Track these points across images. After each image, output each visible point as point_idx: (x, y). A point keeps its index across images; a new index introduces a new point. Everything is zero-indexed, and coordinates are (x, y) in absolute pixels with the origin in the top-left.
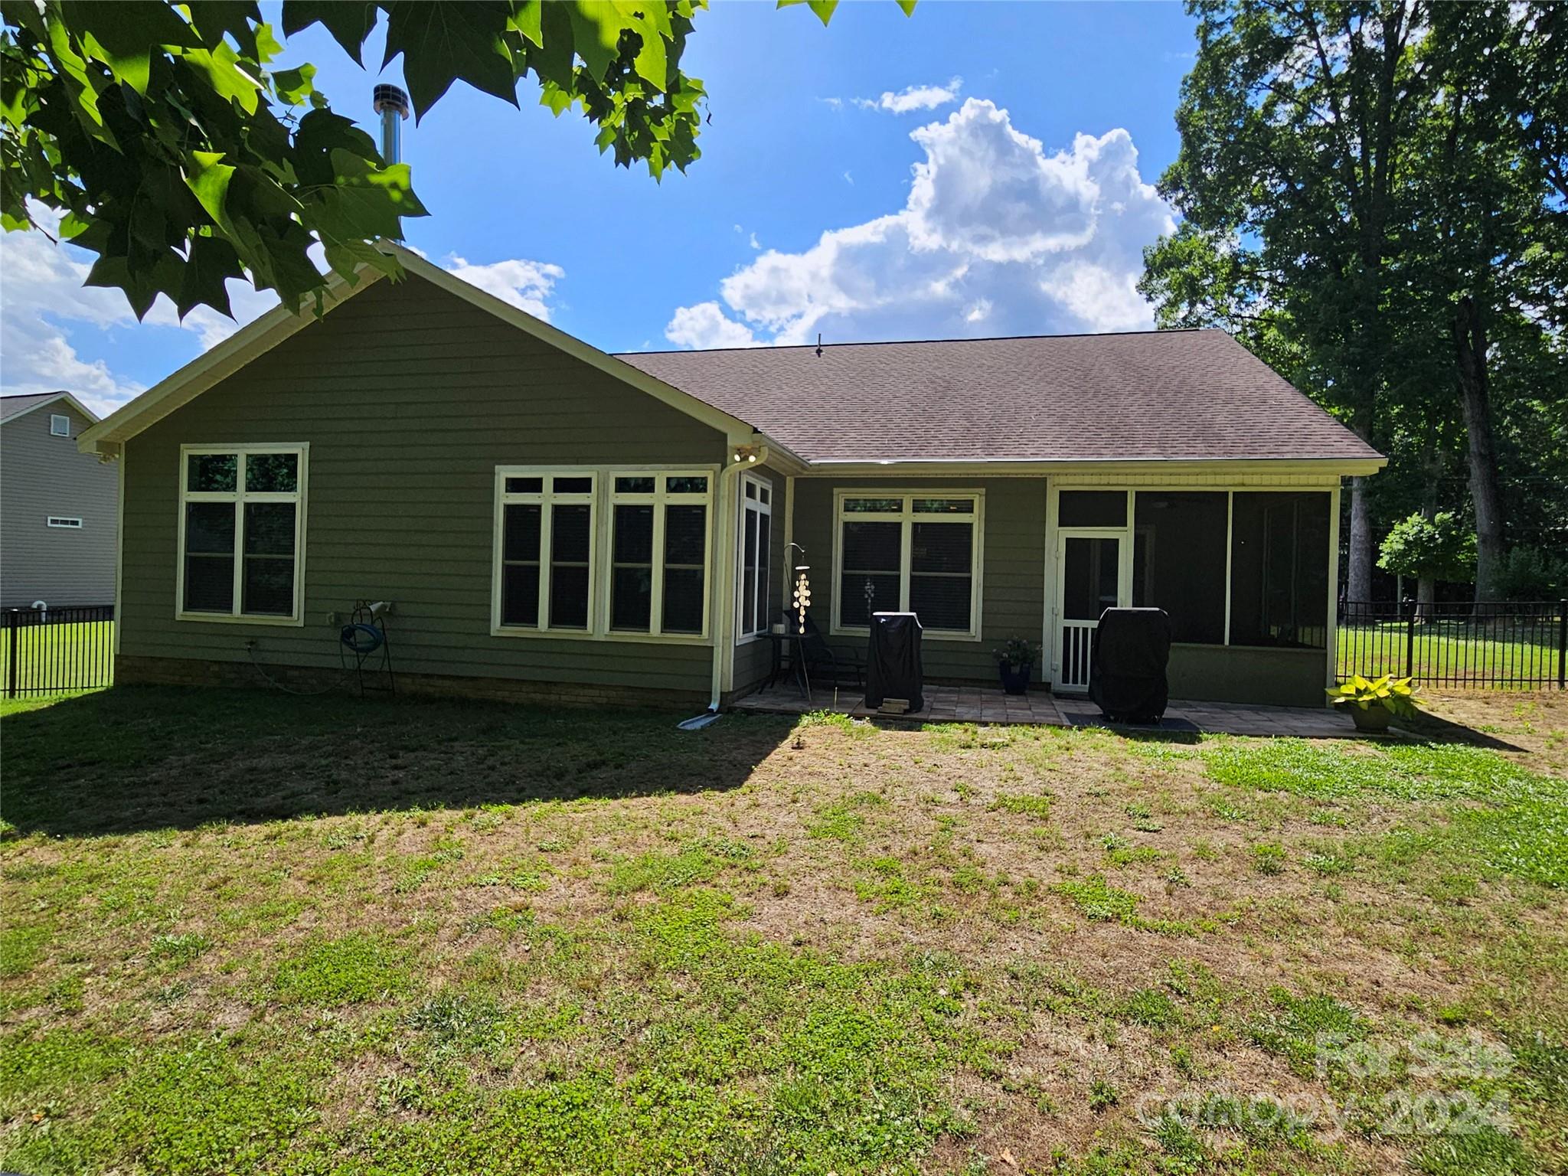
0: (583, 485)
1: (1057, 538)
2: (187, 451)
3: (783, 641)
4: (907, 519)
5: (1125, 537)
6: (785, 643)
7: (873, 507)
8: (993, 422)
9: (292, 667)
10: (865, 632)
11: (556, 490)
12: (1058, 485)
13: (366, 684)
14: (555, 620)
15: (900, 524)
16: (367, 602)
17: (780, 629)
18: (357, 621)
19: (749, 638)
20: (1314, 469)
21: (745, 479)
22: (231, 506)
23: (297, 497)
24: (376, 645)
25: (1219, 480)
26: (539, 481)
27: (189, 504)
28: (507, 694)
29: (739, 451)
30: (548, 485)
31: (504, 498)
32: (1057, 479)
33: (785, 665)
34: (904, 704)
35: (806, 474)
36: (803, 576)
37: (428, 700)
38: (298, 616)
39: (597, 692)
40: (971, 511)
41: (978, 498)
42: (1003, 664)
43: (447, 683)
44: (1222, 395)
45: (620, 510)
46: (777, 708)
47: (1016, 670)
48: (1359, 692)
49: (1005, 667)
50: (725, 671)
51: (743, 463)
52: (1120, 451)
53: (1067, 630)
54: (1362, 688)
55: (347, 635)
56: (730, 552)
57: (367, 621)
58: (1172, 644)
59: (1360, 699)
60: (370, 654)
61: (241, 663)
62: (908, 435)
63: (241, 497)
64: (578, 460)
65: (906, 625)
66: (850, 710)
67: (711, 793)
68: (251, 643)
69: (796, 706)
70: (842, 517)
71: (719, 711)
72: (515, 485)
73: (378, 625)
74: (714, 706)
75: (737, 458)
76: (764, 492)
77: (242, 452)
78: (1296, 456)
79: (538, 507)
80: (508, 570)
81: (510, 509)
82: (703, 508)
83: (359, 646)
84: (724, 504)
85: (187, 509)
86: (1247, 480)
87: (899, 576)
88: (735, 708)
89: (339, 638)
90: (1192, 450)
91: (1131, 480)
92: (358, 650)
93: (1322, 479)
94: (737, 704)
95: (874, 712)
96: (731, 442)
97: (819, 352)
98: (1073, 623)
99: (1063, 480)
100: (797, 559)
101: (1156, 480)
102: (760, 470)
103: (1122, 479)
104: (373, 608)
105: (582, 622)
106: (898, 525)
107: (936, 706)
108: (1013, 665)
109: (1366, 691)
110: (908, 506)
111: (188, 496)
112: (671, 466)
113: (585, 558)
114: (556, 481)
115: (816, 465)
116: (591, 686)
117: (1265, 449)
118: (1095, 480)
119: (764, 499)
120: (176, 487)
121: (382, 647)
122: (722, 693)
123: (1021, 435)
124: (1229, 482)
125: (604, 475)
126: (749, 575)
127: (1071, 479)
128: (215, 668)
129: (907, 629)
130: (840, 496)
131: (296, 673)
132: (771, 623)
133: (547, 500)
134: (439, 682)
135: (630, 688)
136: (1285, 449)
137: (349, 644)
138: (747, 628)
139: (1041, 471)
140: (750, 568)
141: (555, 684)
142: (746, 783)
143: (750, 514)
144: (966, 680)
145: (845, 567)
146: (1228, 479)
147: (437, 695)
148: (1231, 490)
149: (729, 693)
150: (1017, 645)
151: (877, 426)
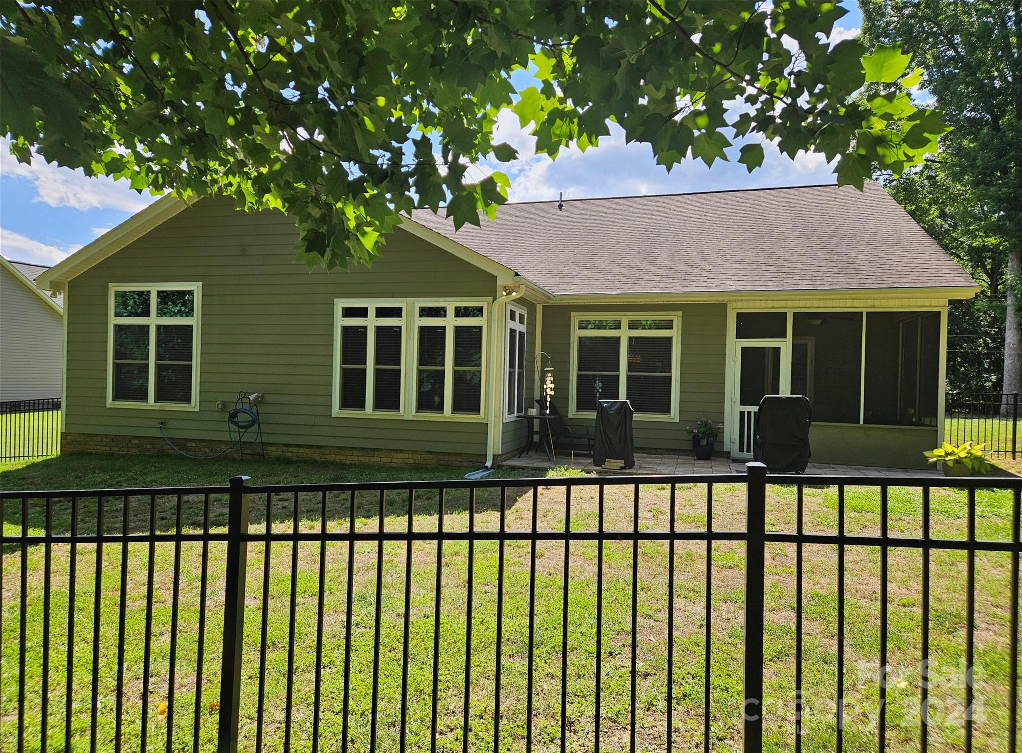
0: (396, 312)
1: (734, 347)
2: (114, 288)
3: (535, 420)
4: (624, 334)
5: (786, 346)
6: (536, 423)
7: (600, 326)
8: (690, 262)
9: (190, 440)
10: (592, 415)
11: (377, 316)
12: (736, 308)
13: (244, 452)
14: (378, 406)
15: (619, 338)
16: (246, 394)
17: (534, 412)
18: (239, 407)
19: (512, 418)
20: (927, 295)
21: (509, 307)
22: (147, 327)
23: (194, 321)
24: (252, 423)
25: (856, 303)
26: (366, 309)
27: (115, 326)
28: (343, 457)
29: (505, 288)
30: (372, 312)
31: (341, 321)
32: (735, 304)
33: (536, 438)
34: (621, 463)
35: (551, 302)
36: (550, 375)
37: (289, 462)
38: (194, 405)
39: (406, 456)
40: (671, 327)
41: (676, 318)
42: (694, 437)
43: (302, 450)
44: (867, 238)
45: (423, 330)
46: (532, 466)
47: (704, 442)
48: (947, 454)
49: (696, 440)
50: (496, 441)
51: (508, 296)
52: (782, 282)
53: (742, 413)
54: (950, 451)
55: (233, 416)
56: (499, 358)
57: (247, 407)
58: (813, 423)
59: (947, 459)
60: (248, 430)
61: (155, 438)
62: (626, 272)
63: (153, 321)
64: (393, 295)
65: (622, 408)
66: (583, 467)
67: (491, 512)
68: (162, 423)
69: (545, 465)
70: (577, 333)
71: (491, 468)
72: (349, 312)
73: (254, 410)
74: (489, 464)
75: (504, 293)
76: (522, 316)
77: (154, 289)
78: (913, 285)
79: (365, 328)
80: (344, 372)
81: (346, 329)
82: (480, 328)
83: (240, 424)
84: (495, 325)
85: (115, 329)
86: (877, 303)
87: (619, 375)
88: (503, 466)
89: (227, 420)
90: (835, 281)
91: (790, 304)
92: (240, 427)
93: (934, 302)
94: (504, 463)
95: (599, 468)
96: (500, 282)
97: (561, 206)
98: (746, 409)
99: (739, 304)
100: (544, 363)
101: (809, 304)
102: (521, 301)
103: (782, 304)
104: (252, 398)
105: (396, 407)
106: (618, 339)
107: (643, 465)
108: (701, 438)
109: (952, 454)
110: (625, 325)
111: (114, 321)
112: (458, 298)
113: (398, 363)
114: (378, 309)
115: (558, 295)
116: (401, 451)
117: (890, 281)
118: (763, 304)
119: (521, 321)
120: (106, 314)
121: (256, 426)
122: (493, 455)
123: (709, 271)
124: (863, 305)
125: (411, 305)
126: (511, 375)
127: (745, 304)
128: (136, 442)
129: (623, 411)
130: (576, 318)
131: (193, 445)
132: (527, 409)
133: (371, 322)
134: (295, 450)
135: (430, 453)
136: (905, 280)
137: (234, 423)
138: (511, 411)
139: (723, 299)
140: (513, 369)
141: (378, 450)
142: (513, 507)
143: (512, 331)
144: (667, 450)
145: (580, 368)
146: (863, 303)
147: (295, 459)
148: (865, 310)
149: (499, 455)
150: (705, 424)
151: (603, 266)
